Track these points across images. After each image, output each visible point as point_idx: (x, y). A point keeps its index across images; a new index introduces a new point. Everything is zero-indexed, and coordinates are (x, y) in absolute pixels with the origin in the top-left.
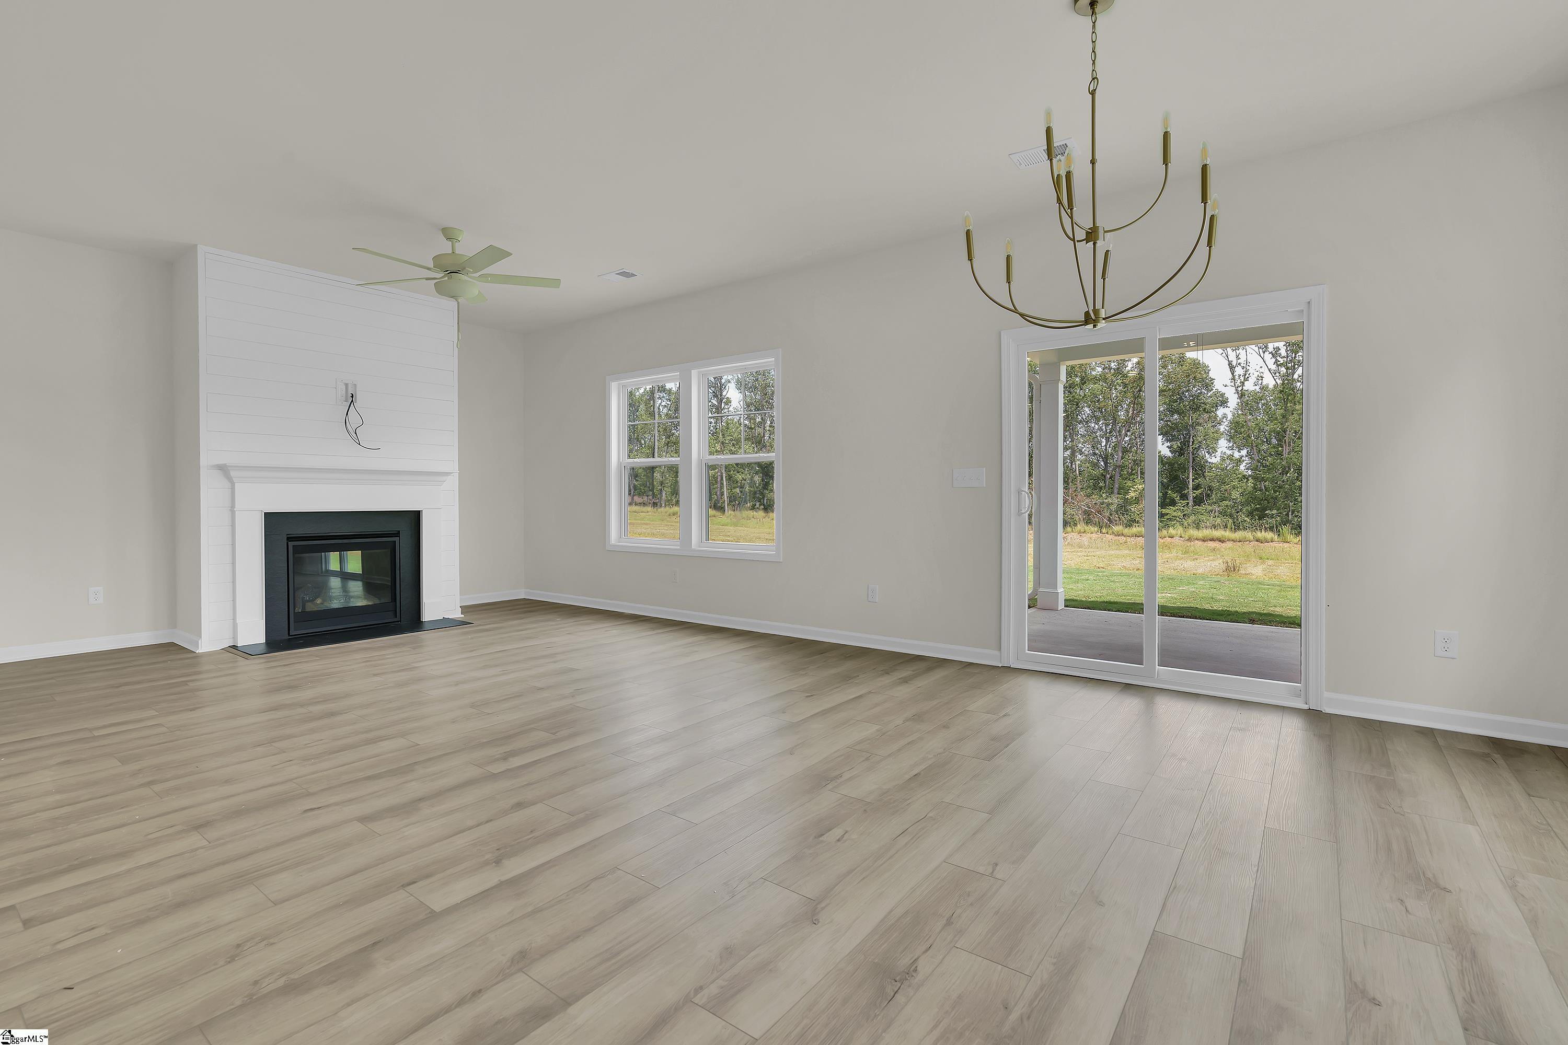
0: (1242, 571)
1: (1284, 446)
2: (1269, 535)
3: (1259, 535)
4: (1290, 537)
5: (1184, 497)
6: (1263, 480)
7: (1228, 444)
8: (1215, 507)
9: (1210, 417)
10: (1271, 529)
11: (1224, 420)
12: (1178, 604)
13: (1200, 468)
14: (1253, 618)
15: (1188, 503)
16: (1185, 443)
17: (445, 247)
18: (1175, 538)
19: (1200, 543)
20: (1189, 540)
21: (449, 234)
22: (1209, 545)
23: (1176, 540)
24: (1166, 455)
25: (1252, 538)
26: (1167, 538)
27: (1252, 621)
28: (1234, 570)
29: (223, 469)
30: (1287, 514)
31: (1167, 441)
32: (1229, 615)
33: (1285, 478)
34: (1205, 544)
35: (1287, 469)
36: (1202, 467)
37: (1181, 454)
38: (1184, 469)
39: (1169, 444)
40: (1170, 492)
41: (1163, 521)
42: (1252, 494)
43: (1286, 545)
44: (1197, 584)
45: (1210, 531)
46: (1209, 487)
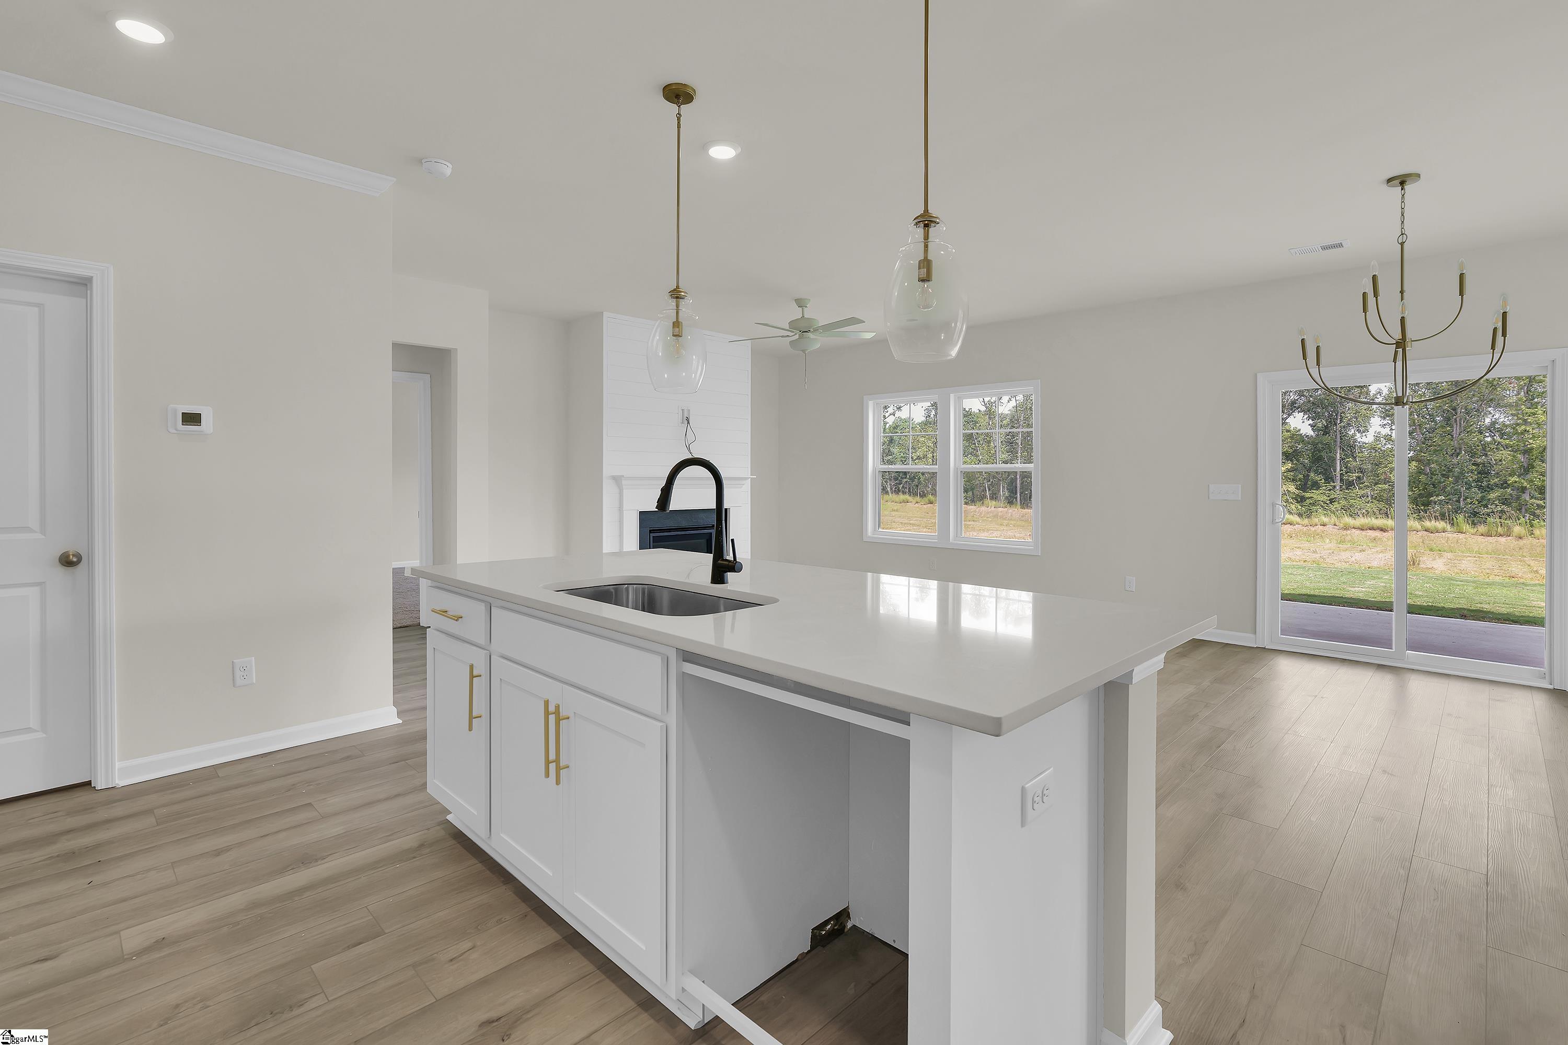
0: (1422, 566)
1: (1455, 426)
2: (1441, 525)
3: (1428, 524)
4: (1466, 527)
5: (1329, 479)
6: (1429, 462)
7: (1382, 421)
8: (1368, 491)
9: (1361, 393)
10: (1443, 517)
11: (1378, 396)
12: (1379, 599)
13: (1350, 448)
14: (1464, 614)
15: (1335, 487)
16: (1332, 421)
17: (796, 313)
18: (1328, 526)
19: (1358, 532)
20: (1346, 528)
21: (801, 303)
22: (1368, 534)
23: (1329, 528)
24: (1307, 434)
25: (1420, 527)
26: (1319, 526)
27: (1464, 617)
28: (1414, 564)
29: (617, 480)
30: (1458, 501)
31: (1309, 418)
32: (1438, 610)
33: (1455, 461)
34: (1364, 533)
35: (1458, 451)
36: (1352, 447)
37: (1325, 433)
38: (1329, 448)
39: (1311, 422)
40: (1312, 474)
41: (1304, 505)
42: (1415, 478)
43: (1461, 536)
44: (1382, 578)
45: (1370, 519)
46: (1360, 468)
